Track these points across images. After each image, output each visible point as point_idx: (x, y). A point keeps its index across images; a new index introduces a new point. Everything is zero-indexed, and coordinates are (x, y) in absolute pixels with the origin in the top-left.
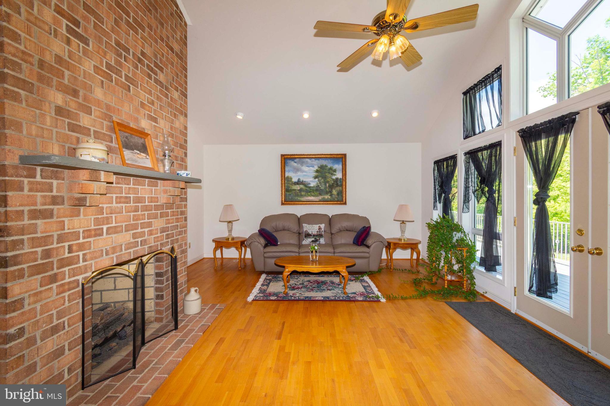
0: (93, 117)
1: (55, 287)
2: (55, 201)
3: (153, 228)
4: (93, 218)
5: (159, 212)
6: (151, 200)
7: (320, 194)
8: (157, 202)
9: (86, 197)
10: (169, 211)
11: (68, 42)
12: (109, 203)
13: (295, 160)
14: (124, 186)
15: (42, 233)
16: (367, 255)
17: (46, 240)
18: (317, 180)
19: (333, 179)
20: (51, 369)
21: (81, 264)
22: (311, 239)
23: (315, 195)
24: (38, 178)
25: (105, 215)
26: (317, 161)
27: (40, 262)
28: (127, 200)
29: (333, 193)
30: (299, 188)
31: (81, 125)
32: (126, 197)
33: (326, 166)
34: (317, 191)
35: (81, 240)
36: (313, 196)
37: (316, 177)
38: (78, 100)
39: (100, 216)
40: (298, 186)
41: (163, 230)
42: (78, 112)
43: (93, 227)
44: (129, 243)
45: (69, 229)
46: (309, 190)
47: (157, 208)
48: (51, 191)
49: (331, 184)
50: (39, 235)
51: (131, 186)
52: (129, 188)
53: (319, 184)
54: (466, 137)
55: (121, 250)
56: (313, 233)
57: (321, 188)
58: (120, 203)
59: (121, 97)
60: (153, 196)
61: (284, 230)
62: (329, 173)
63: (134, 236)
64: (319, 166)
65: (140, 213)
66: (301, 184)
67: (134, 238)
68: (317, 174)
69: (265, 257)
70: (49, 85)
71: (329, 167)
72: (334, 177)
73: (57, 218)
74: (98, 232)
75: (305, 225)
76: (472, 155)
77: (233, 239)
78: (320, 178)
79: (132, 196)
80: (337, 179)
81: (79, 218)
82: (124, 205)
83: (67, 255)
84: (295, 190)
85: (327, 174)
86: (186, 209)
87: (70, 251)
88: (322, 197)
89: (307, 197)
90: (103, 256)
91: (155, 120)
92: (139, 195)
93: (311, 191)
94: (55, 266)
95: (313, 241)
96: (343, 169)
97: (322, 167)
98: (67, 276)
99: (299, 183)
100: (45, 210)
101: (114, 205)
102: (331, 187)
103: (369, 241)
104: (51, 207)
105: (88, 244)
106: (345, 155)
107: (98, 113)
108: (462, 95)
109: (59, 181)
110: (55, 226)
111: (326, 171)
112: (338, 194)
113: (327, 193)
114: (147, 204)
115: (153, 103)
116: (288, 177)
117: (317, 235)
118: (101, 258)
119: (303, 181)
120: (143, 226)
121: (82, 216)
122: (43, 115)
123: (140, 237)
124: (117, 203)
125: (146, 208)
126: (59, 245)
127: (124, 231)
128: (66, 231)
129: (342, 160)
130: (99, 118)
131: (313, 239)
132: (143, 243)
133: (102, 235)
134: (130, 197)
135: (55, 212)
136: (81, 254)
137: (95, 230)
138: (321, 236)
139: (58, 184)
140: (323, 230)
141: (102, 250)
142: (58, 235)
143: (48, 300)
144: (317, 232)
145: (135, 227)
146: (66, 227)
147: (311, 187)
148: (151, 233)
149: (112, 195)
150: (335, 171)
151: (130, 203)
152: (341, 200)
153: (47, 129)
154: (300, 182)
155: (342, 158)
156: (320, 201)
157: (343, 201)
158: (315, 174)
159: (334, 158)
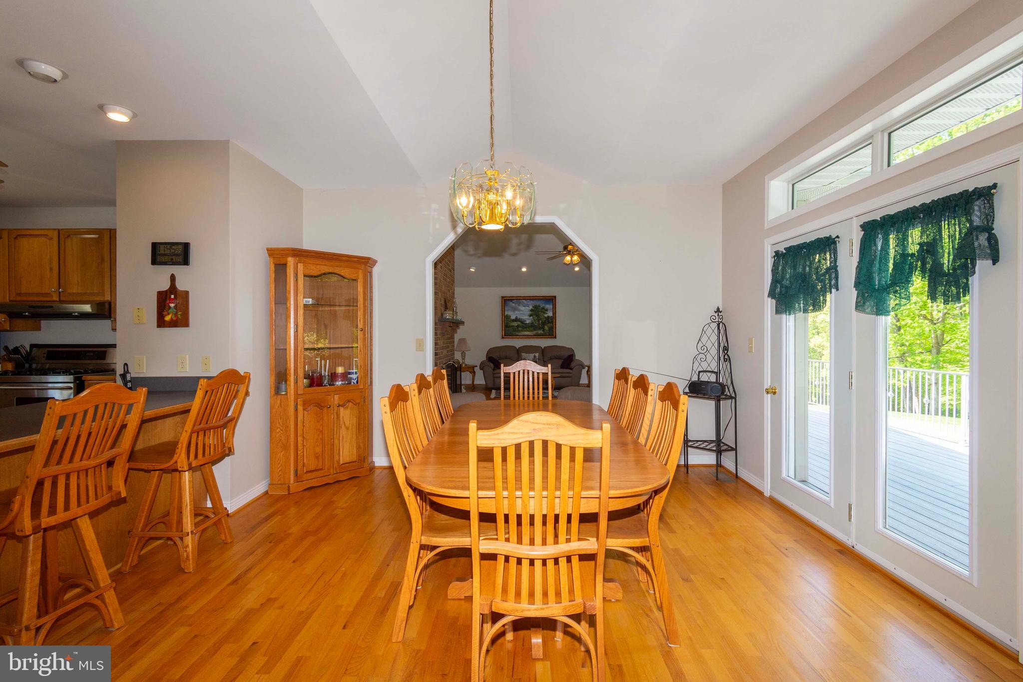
7: (535, 330)
13: (514, 301)
16: (570, 375)
18: (531, 317)
19: (545, 317)
26: (532, 302)
29: (545, 329)
30: (516, 325)
33: (539, 306)
34: (532, 327)
36: (529, 331)
40: (515, 322)
46: (524, 326)
49: (544, 321)
53: (533, 321)
57: (535, 324)
61: (506, 358)
62: (542, 312)
64: (534, 306)
66: (518, 321)
68: (532, 312)
69: (494, 377)
71: (542, 307)
72: (546, 315)
75: (523, 354)
77: (466, 365)
78: (534, 316)
80: (548, 317)
84: (513, 326)
85: (540, 313)
88: (536, 332)
89: (524, 332)
93: (527, 326)
96: (553, 308)
97: (536, 307)
99: (516, 320)
102: (544, 324)
103: (573, 365)
106: (555, 297)
111: (539, 310)
112: (549, 330)
113: (540, 329)
116: (507, 316)
119: (520, 318)
129: (553, 302)
140: (537, 357)
144: (533, 359)
147: (526, 323)
150: (547, 310)
152: (552, 334)
154: (518, 319)
155: (553, 299)
156: (534, 335)
157: (553, 335)
158: (530, 312)
159: (546, 299)
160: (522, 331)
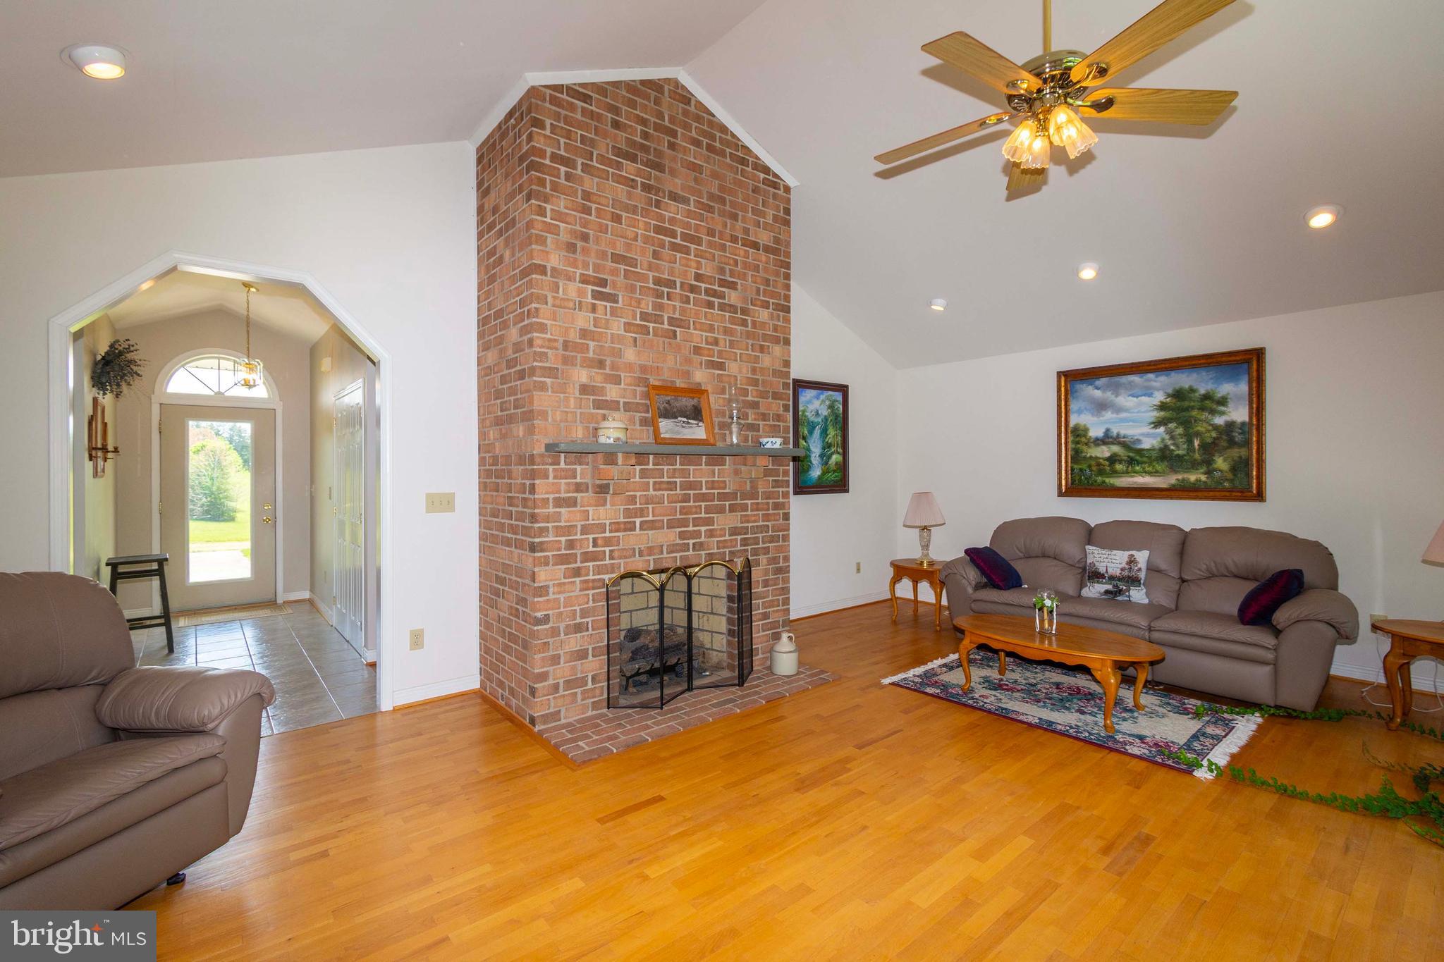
0: (622, 386)
1: (578, 582)
2: (579, 488)
3: (715, 527)
4: (622, 508)
5: (727, 503)
6: (712, 485)
7: (1173, 469)
8: (725, 488)
9: (609, 484)
10: (749, 502)
11: (594, 309)
12: (644, 491)
14: (666, 468)
15: (565, 522)
17: (569, 530)
18: (1162, 429)
19: (1216, 427)
20: (574, 668)
21: (608, 561)
22: (1103, 587)
23: (1157, 472)
24: (562, 465)
25: (638, 506)
27: (563, 552)
28: (671, 487)
29: (1215, 466)
30: (1107, 455)
31: (608, 398)
32: (669, 483)
33: (1192, 390)
34: (1164, 456)
35: (608, 534)
36: (1150, 473)
37: (1157, 424)
38: (605, 371)
39: (631, 507)
40: (1104, 448)
41: (734, 532)
42: (604, 385)
43: (622, 519)
44: (673, 545)
45: (593, 520)
46: (1135, 457)
47: (723, 497)
48: (575, 477)
49: (1210, 440)
50: (563, 524)
51: (678, 466)
52: (675, 469)
53: (1169, 442)
55: (662, 553)
56: (1110, 571)
57: (1177, 452)
58: (660, 490)
59: (661, 349)
60: (716, 479)
62: (1202, 409)
63: (682, 535)
64: (1170, 391)
65: (691, 504)
66: (1113, 444)
67: (681, 538)
68: (1162, 413)
70: (574, 365)
71: (1202, 391)
72: (1219, 421)
73: (581, 507)
74: (629, 526)
75: (1091, 548)
77: (931, 564)
78: (1172, 425)
79: (678, 480)
80: (1230, 425)
81: (605, 507)
82: (666, 493)
83: (591, 549)
84: (1097, 458)
85: (1194, 413)
86: (787, 500)
87: (595, 544)
88: (1180, 477)
89: (1132, 477)
90: (635, 556)
91: (721, 366)
92: (692, 479)
93: (1145, 459)
94: (578, 560)
95: (1107, 592)
96: (1250, 394)
97: (1178, 394)
98: (591, 573)
99: (1106, 440)
100: (569, 498)
101: (651, 492)
102: (1209, 449)
103: (1280, 615)
104: (575, 495)
105: (616, 539)
106: (1261, 352)
107: (629, 380)
109: (584, 467)
110: (578, 516)
111: (1192, 404)
112: (1234, 469)
113: (1194, 465)
114: (704, 491)
115: (716, 342)
116: (1076, 428)
117: (1120, 579)
118: (633, 559)
119: (1118, 435)
120: (697, 522)
121: (608, 506)
122: (567, 399)
123: (692, 539)
124: (654, 490)
125: (704, 497)
126: (583, 537)
127: (666, 528)
128: (591, 522)
129: (1250, 368)
130: (631, 385)
131: (1109, 587)
132: (697, 547)
133: (635, 530)
134: (676, 482)
135: (579, 501)
136: (607, 549)
137: (625, 523)
139: (581, 469)
141: (634, 549)
142: (582, 525)
143: (572, 594)
144: (1122, 569)
145: (684, 523)
146: (590, 518)
147: (1143, 450)
148: (711, 534)
149: (647, 480)
150: (1223, 401)
151: (676, 490)
152: (1245, 486)
153: (571, 412)
154: (1111, 437)
155: (1248, 362)
156: (1172, 488)
157: (1249, 489)
158: (1156, 414)
159: (1219, 364)
160: (1125, 474)
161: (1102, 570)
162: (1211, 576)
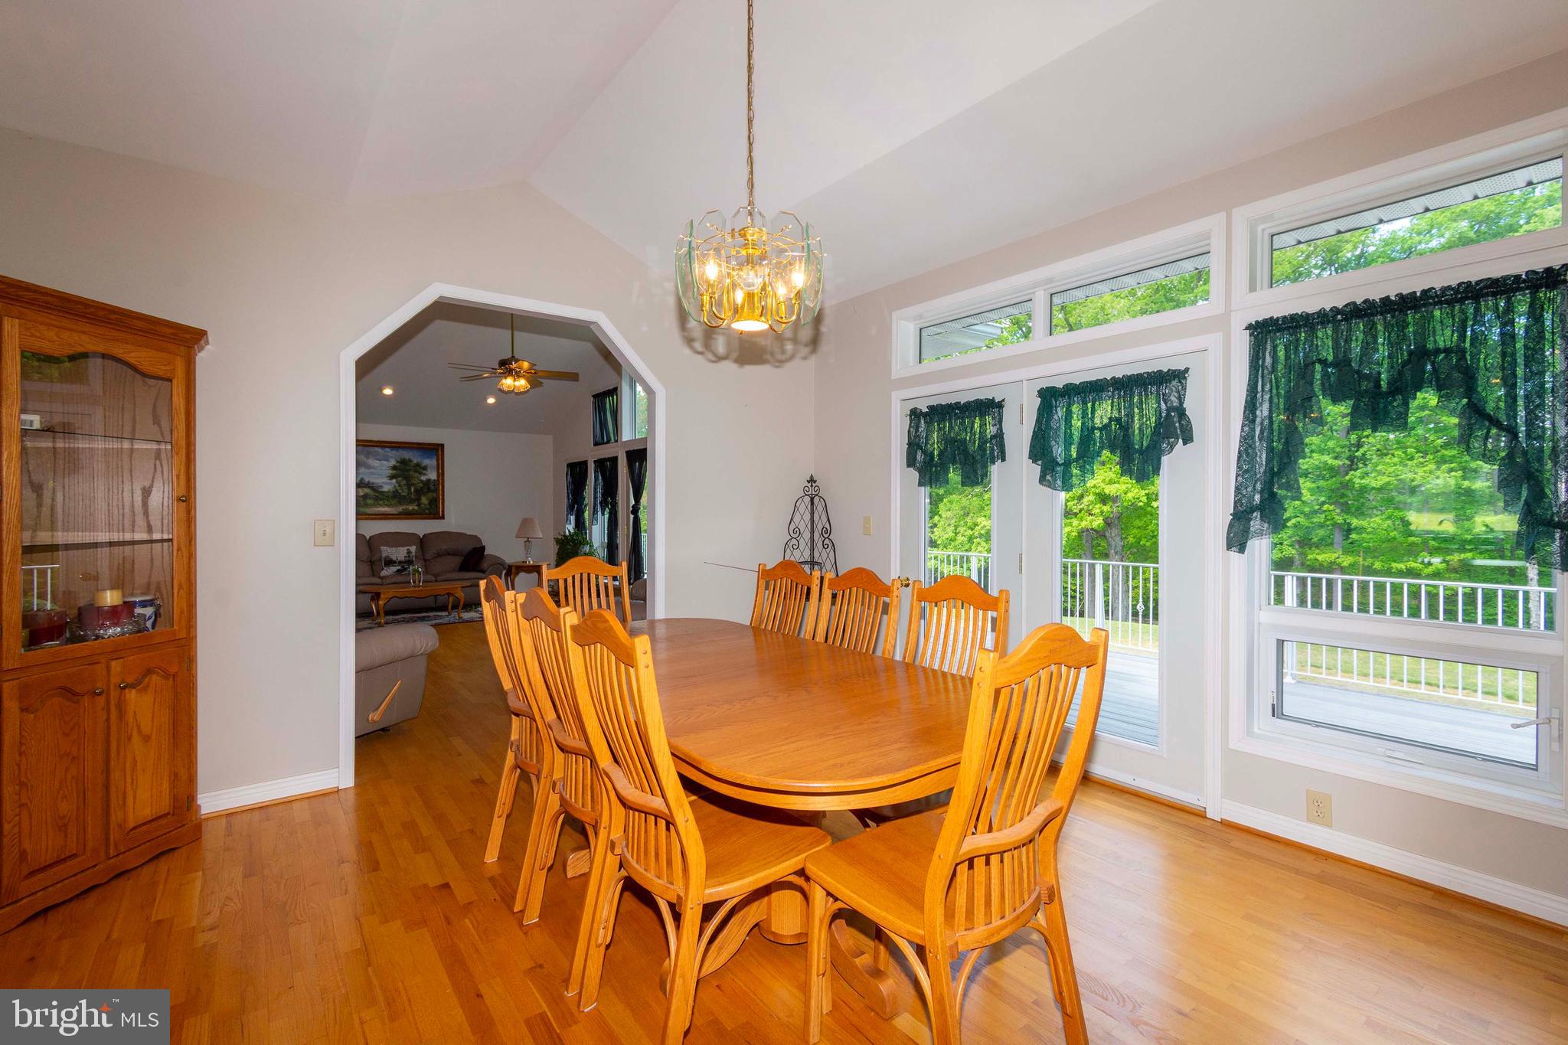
7: (400, 503)
18: (394, 481)
19: (422, 482)
22: (394, 569)
23: (392, 505)
26: (394, 452)
29: (422, 501)
33: (410, 460)
34: (395, 497)
37: (392, 477)
46: (378, 496)
49: (419, 488)
53: (398, 488)
54: (596, 444)
56: (399, 559)
57: (402, 494)
62: (416, 471)
64: (398, 460)
68: (395, 472)
71: (415, 462)
72: (423, 478)
75: (385, 548)
76: (600, 463)
78: (400, 479)
80: (429, 480)
85: (411, 473)
89: (378, 507)
93: (384, 497)
95: (398, 571)
96: (438, 466)
97: (403, 462)
99: (362, 484)
102: (419, 492)
103: (484, 564)
106: (442, 446)
108: (592, 399)
111: (410, 468)
112: (430, 504)
113: (411, 502)
117: (404, 562)
119: (369, 482)
129: (438, 456)
131: (398, 567)
138: (410, 562)
140: (414, 554)
144: (405, 557)
147: (383, 492)
150: (425, 468)
152: (435, 511)
154: (364, 483)
155: (437, 450)
156: (400, 514)
157: (438, 513)
158: (391, 472)
159: (423, 448)
160: (374, 505)
161: (394, 559)
162: (439, 555)
